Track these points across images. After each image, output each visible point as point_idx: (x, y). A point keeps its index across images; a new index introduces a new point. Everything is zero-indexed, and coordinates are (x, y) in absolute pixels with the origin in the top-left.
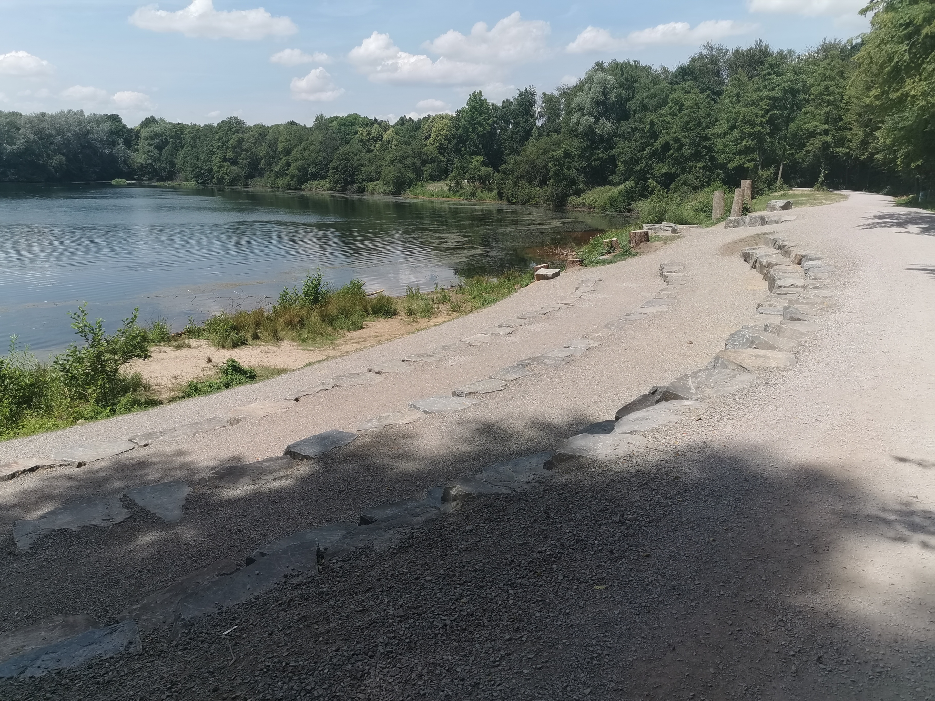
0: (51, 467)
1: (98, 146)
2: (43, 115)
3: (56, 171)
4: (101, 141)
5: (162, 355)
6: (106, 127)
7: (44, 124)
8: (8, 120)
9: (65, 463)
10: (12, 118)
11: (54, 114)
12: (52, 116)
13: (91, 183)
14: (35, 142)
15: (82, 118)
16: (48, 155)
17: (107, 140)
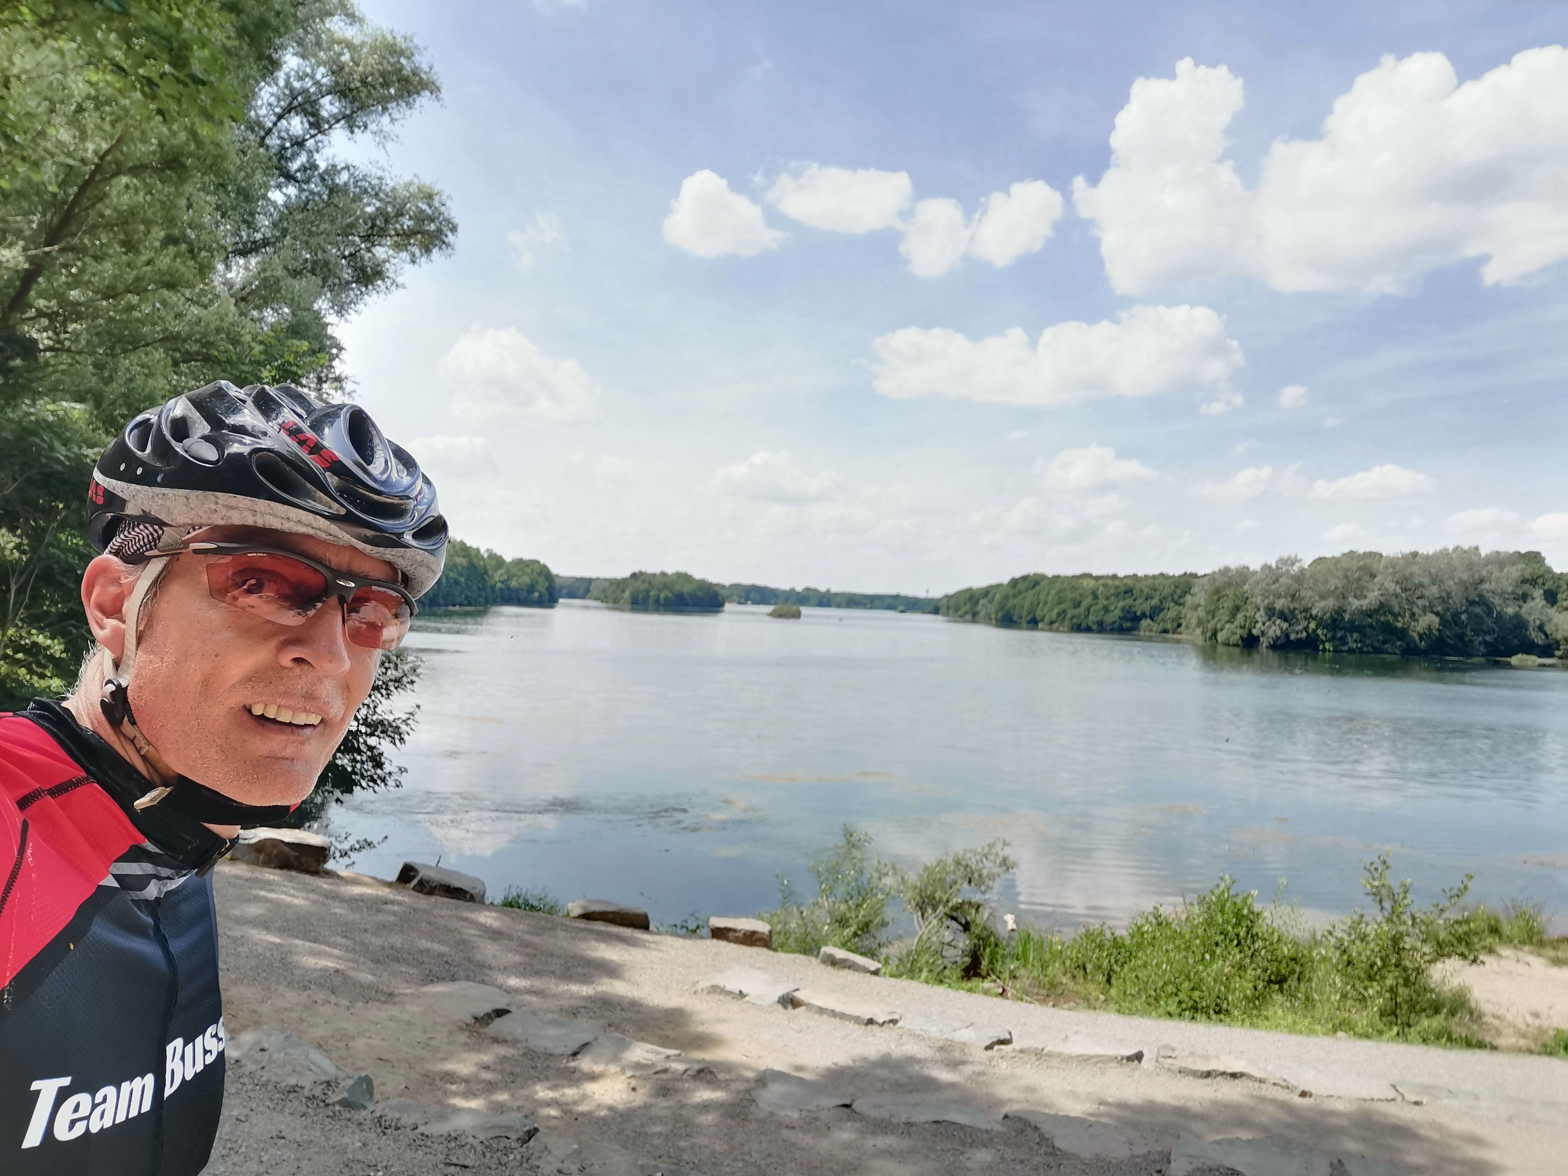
0: (1262, 1081)
1: (1497, 601)
2: (1415, 554)
3: (1421, 639)
4: (1502, 594)
5: (1520, 968)
6: (1515, 572)
7: (1415, 569)
8: (1361, 563)
9: (1283, 1084)
10: (1368, 561)
11: (1431, 553)
12: (1427, 556)
13: (1476, 660)
14: (1396, 596)
15: (1475, 558)
16: (1413, 615)
17: (1513, 593)
